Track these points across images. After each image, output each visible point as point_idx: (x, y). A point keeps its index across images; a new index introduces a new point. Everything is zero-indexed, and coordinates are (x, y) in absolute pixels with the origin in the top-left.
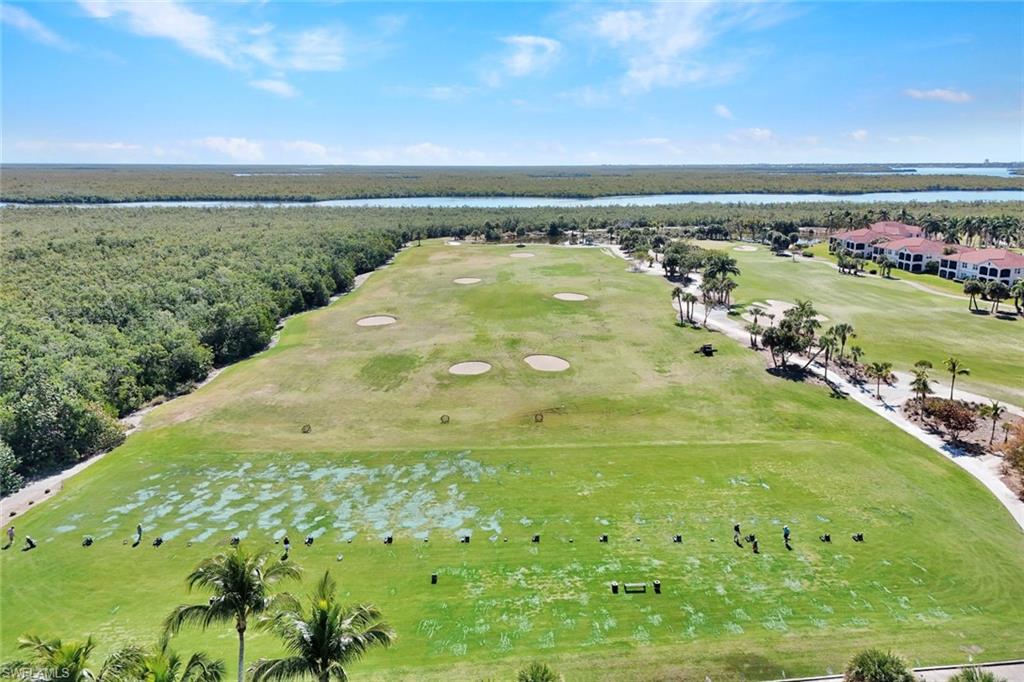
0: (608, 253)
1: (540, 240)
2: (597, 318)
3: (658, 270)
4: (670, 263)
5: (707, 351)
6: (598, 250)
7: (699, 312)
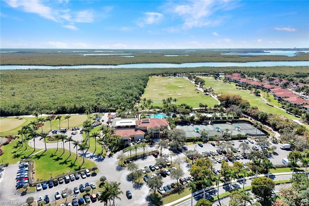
0: (186, 79)
1: (172, 76)
2: (185, 89)
3: (194, 82)
4: (195, 81)
5: (198, 93)
6: (184, 78)
7: (198, 88)
